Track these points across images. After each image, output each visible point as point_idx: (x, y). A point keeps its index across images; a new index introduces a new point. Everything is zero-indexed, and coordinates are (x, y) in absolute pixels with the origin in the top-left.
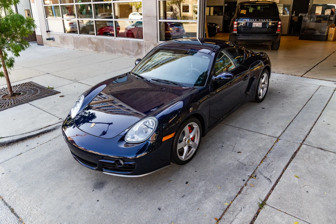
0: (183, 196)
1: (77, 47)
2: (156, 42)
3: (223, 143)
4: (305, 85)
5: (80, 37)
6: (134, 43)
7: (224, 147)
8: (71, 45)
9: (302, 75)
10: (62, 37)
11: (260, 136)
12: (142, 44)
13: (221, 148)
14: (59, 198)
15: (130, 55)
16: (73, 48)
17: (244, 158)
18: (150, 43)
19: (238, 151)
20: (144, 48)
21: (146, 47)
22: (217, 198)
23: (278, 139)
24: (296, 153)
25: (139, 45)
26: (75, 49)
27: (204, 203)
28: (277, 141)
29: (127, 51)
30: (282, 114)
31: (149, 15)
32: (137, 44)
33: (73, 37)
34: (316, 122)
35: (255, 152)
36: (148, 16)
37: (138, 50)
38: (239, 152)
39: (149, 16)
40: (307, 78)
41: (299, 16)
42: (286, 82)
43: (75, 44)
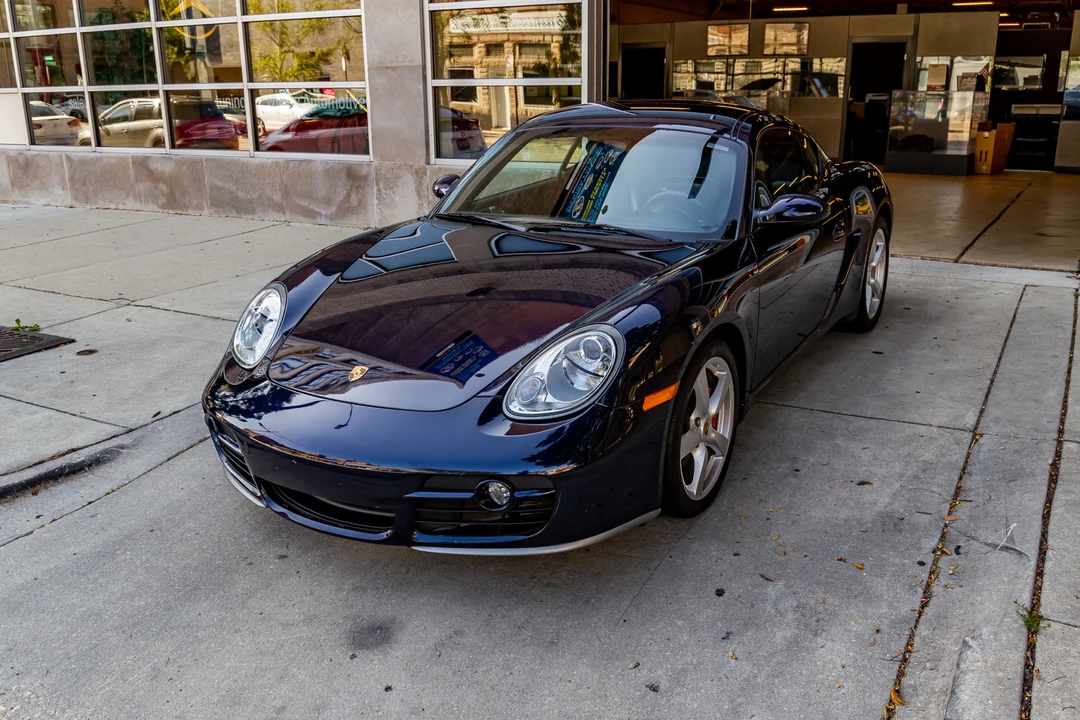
0: (724, 635)
1: (87, 198)
2: (423, 161)
3: (794, 459)
4: (978, 285)
5: (100, 159)
6: (330, 172)
7: (802, 472)
8: (58, 190)
9: (955, 257)
10: (21, 159)
11: (910, 430)
12: (363, 173)
13: (795, 476)
14: (215, 698)
15: (315, 217)
16: (69, 202)
17: (887, 500)
18: (400, 167)
19: (858, 480)
20: (375, 187)
21: (381, 184)
22: (855, 627)
23: (976, 434)
24: (1055, 466)
25: (353, 176)
26: (75, 204)
27: (816, 649)
28: (974, 440)
29: (304, 203)
30: (948, 367)
31: (395, 64)
32: (343, 175)
33: (68, 157)
34: (1068, 382)
35: (917, 477)
36: (388, 68)
37: (348, 196)
38: (862, 483)
39: (394, 69)
40: (977, 264)
41: (867, 101)
42: (913, 279)
43: (78, 186)
